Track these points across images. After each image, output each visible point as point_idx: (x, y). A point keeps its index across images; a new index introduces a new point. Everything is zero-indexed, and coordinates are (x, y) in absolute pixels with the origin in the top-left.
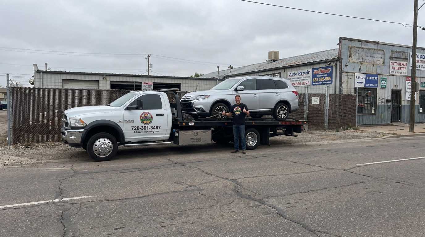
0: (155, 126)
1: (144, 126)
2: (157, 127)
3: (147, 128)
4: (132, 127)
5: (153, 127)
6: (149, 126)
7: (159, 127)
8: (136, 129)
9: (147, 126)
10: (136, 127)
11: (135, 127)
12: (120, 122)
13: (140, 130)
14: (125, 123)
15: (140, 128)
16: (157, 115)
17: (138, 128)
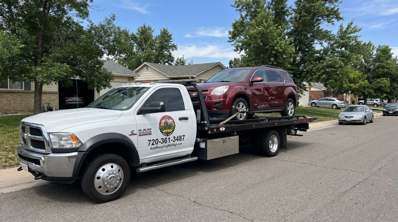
0: (178, 137)
1: (164, 137)
2: (180, 138)
3: (168, 140)
4: (149, 141)
5: (176, 139)
6: (171, 137)
7: (182, 137)
8: (155, 143)
9: (168, 137)
10: (154, 140)
11: (152, 141)
12: (133, 134)
13: (159, 145)
14: (139, 136)
15: (160, 142)
16: (180, 119)
17: (156, 141)
